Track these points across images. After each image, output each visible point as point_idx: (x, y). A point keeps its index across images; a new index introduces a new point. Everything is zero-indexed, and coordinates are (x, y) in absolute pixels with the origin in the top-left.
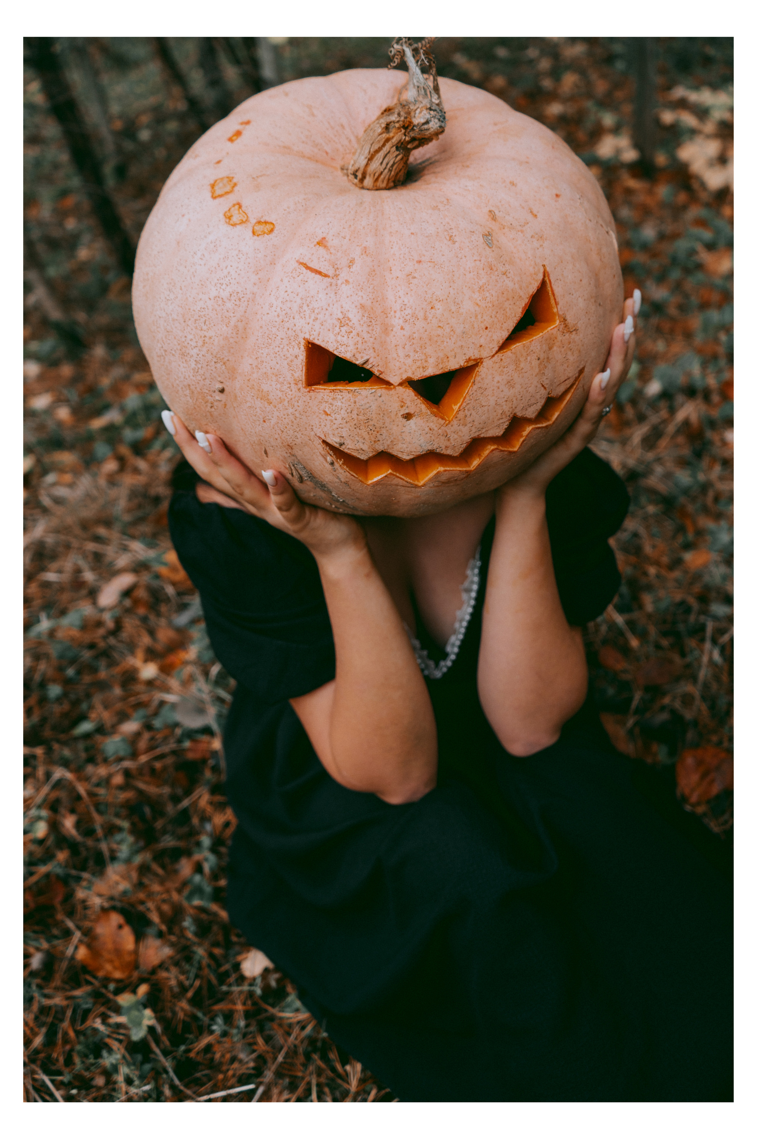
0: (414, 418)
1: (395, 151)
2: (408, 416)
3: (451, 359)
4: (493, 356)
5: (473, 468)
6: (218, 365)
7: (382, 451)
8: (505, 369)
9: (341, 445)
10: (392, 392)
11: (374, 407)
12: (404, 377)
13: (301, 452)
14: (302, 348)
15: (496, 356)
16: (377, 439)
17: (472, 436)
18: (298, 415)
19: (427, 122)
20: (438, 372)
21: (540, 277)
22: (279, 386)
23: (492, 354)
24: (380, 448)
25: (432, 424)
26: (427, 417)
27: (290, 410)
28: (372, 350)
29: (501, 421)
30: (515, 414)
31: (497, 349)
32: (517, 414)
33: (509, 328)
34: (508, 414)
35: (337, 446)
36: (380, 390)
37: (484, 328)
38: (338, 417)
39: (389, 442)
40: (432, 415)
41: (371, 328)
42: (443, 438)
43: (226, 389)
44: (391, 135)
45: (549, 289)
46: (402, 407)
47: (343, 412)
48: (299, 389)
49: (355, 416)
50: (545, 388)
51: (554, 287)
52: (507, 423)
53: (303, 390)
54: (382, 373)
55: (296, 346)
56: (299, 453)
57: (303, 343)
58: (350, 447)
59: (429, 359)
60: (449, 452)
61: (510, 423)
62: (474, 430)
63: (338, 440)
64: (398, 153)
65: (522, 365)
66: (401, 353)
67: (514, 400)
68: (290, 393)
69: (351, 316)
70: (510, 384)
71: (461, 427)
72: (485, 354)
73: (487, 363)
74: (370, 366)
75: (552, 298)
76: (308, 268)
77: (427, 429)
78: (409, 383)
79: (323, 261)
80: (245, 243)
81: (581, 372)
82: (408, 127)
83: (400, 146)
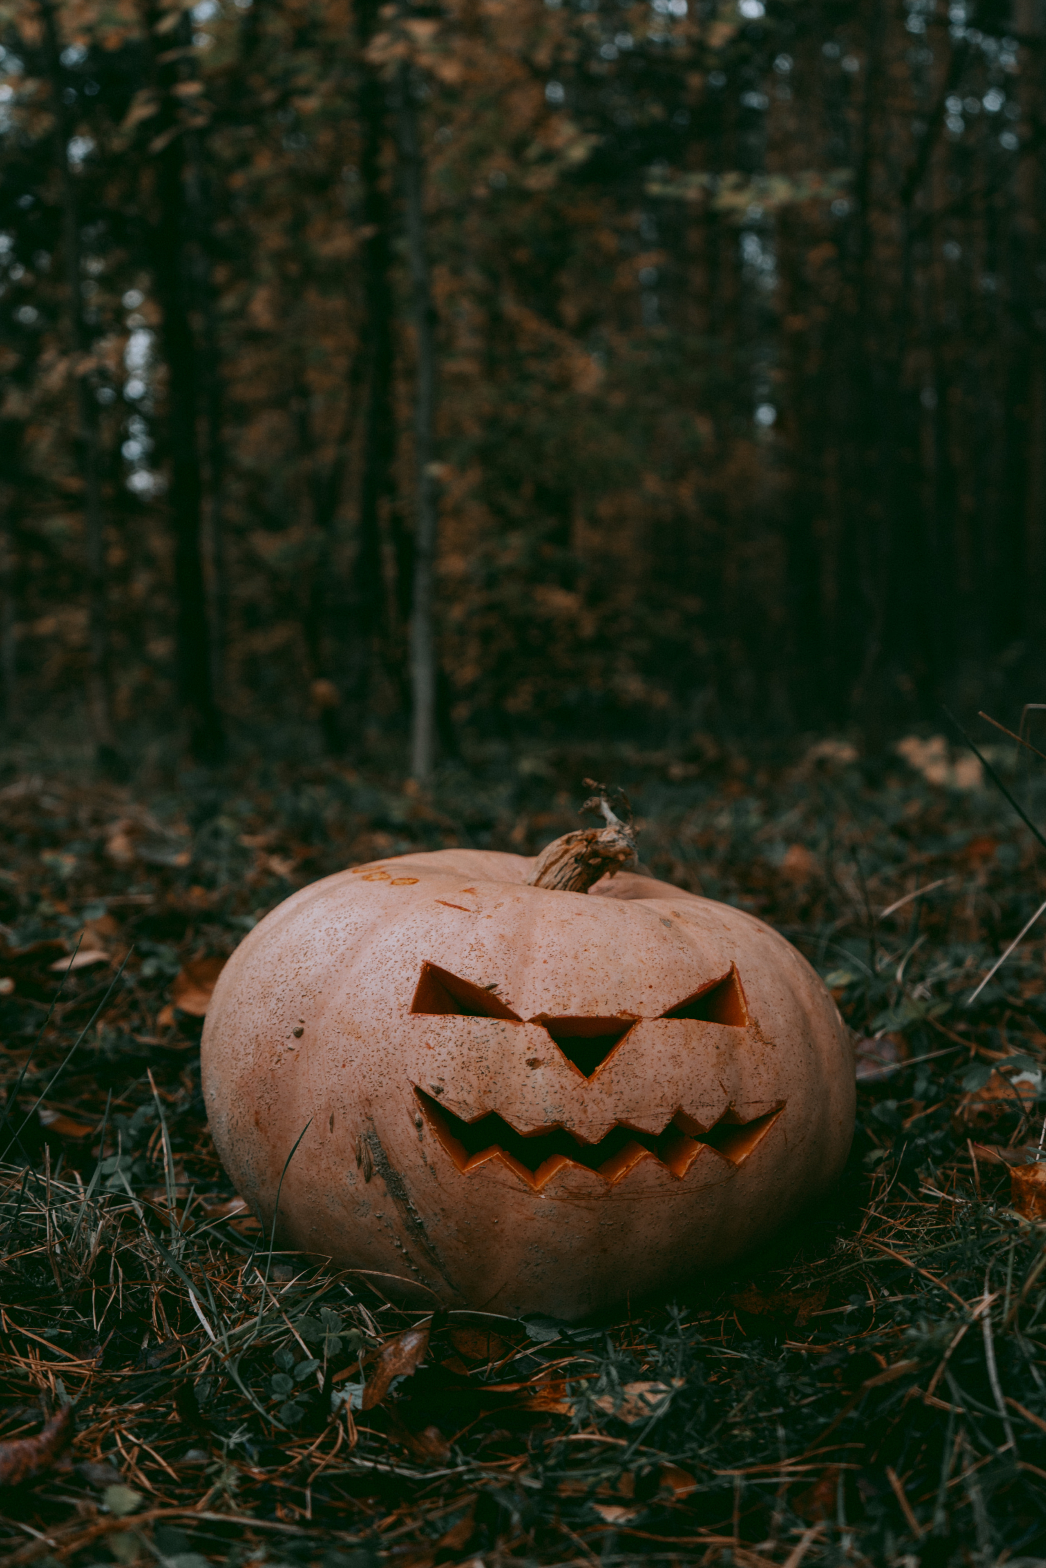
0: (542, 1067)
1: (572, 864)
2: (533, 1063)
3: (601, 1005)
4: (656, 1019)
5: (616, 1180)
6: (306, 999)
7: (492, 1110)
8: (670, 1040)
9: (439, 1091)
10: (520, 1028)
11: (493, 1043)
12: (538, 1012)
13: (380, 1111)
14: (418, 970)
15: (660, 1020)
16: (488, 1090)
17: (618, 1116)
18: (391, 1050)
19: (614, 841)
20: (582, 1015)
21: (728, 970)
22: (377, 1013)
23: (654, 1016)
24: (490, 1105)
25: (564, 1080)
26: (560, 1068)
27: (384, 1044)
28: (503, 977)
29: (660, 1110)
30: (680, 1107)
31: (661, 1012)
32: (684, 1108)
33: (680, 996)
34: (671, 1102)
35: (432, 1093)
36: (503, 1024)
37: (648, 986)
38: (444, 1051)
39: (503, 1099)
40: (566, 1067)
41: (508, 956)
42: (577, 1105)
43: (306, 1032)
44: (571, 847)
45: (738, 986)
46: (529, 1049)
47: (451, 1044)
48: (402, 1016)
49: (465, 1051)
50: (725, 1092)
51: (744, 986)
52: (669, 1117)
53: (406, 1017)
54: (509, 1003)
55: (411, 969)
56: (377, 1112)
57: (421, 964)
58: (450, 1098)
59: (572, 998)
60: (583, 1132)
61: (673, 1118)
62: (621, 1107)
63: (436, 1083)
64: (575, 865)
65: (694, 1044)
66: (539, 986)
67: (680, 1083)
68: (389, 1020)
69: (485, 942)
70: (675, 1058)
71: (604, 1096)
72: (645, 1012)
73: (646, 1023)
74: (498, 992)
75: (741, 996)
76: (446, 904)
77: (557, 1086)
78: (542, 1020)
79: (466, 900)
80: (379, 889)
81: (780, 1105)
82: (591, 841)
83: (579, 859)
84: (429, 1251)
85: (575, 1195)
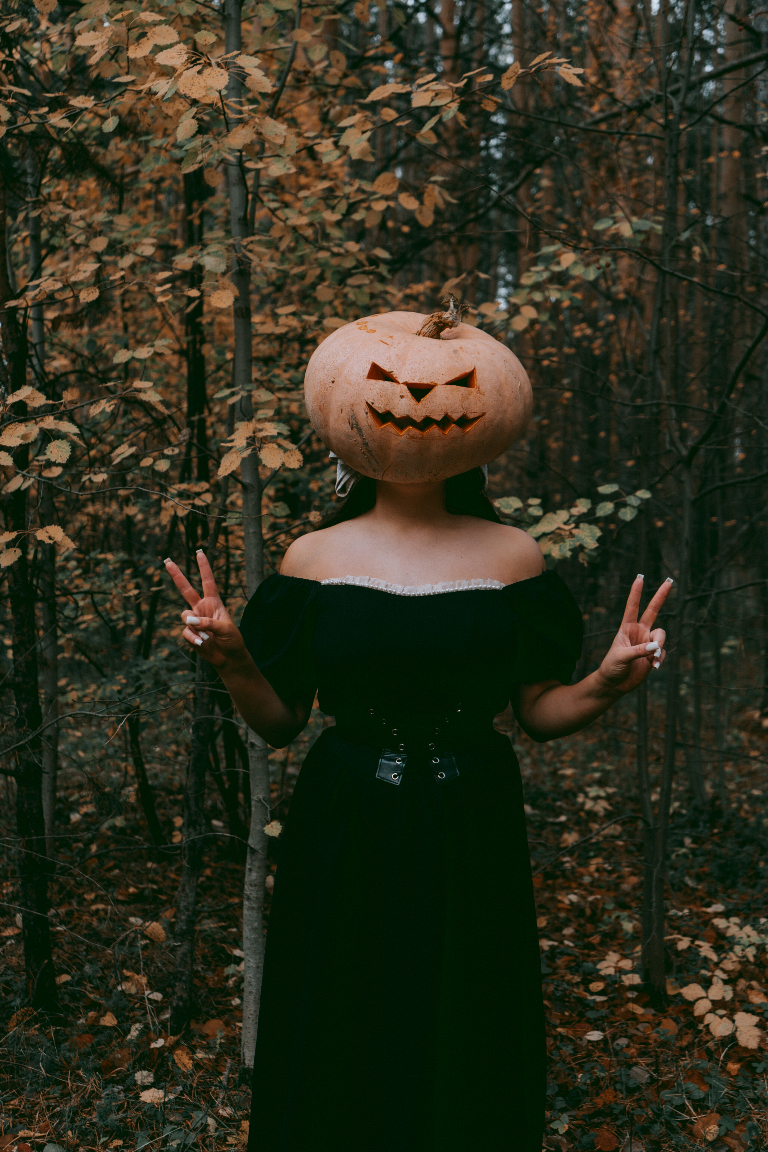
0: (405, 398)
2: (402, 397)
3: (425, 380)
4: (443, 385)
5: (426, 434)
6: (336, 371)
7: (389, 410)
8: (447, 392)
9: (373, 403)
10: (399, 385)
11: (390, 389)
12: (405, 381)
14: (370, 364)
16: (387, 404)
17: (427, 414)
18: (360, 390)
20: (419, 383)
21: (472, 369)
22: (356, 378)
24: (388, 408)
25: (411, 402)
26: (410, 399)
27: (358, 387)
28: (396, 369)
29: (441, 413)
30: (447, 413)
31: (444, 383)
34: (444, 411)
35: (371, 404)
36: (394, 384)
37: (442, 374)
38: (375, 391)
39: (392, 407)
40: (412, 398)
41: (398, 362)
42: (414, 410)
43: (336, 381)
44: (434, 318)
45: (475, 375)
46: (401, 392)
47: (378, 389)
49: (382, 391)
50: (463, 409)
51: (478, 375)
52: (443, 415)
53: (365, 380)
54: (396, 377)
55: (368, 364)
56: (355, 408)
58: (376, 406)
59: (417, 377)
60: (415, 418)
61: (445, 416)
62: (428, 412)
63: (372, 401)
64: (433, 327)
65: (455, 393)
66: (406, 372)
67: (448, 405)
68: (360, 380)
69: (392, 358)
70: (447, 397)
71: (423, 408)
72: (440, 382)
73: (439, 386)
74: (393, 374)
75: (475, 378)
76: (382, 342)
77: (408, 404)
78: (406, 384)
79: (389, 341)
80: (363, 333)
81: (484, 414)
82: (440, 317)
83: (435, 323)
84: (370, 451)
85: (412, 437)
